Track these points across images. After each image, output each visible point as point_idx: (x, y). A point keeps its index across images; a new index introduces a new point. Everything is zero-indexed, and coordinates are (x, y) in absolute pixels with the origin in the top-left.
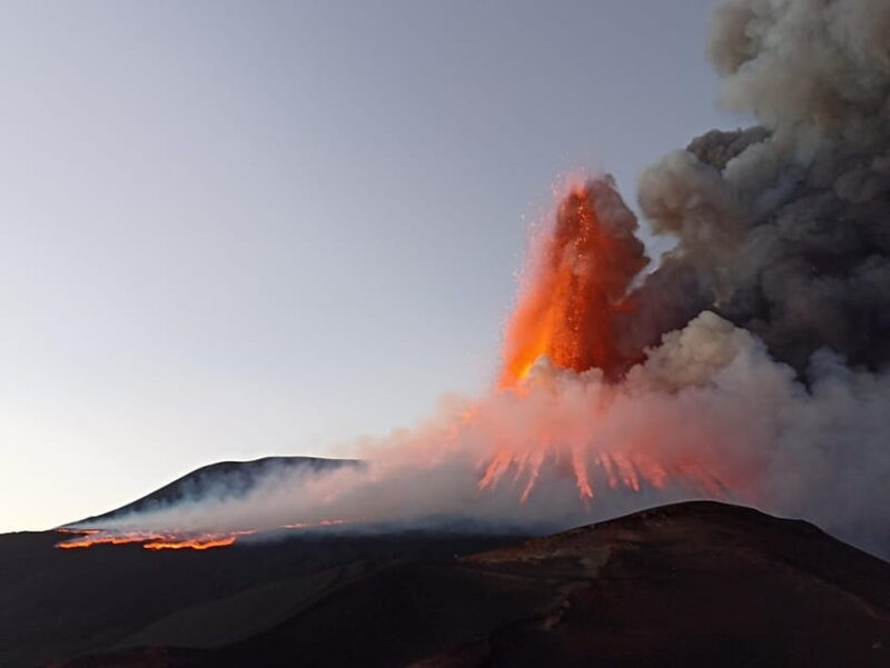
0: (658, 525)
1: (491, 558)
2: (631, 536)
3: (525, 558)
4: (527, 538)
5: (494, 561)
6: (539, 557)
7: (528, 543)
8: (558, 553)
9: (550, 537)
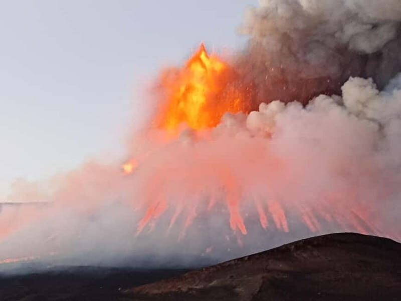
0: (305, 255)
1: (153, 290)
2: (281, 266)
3: (184, 289)
4: (186, 270)
5: (155, 291)
6: (198, 287)
7: (186, 275)
8: (214, 283)
9: (207, 269)
